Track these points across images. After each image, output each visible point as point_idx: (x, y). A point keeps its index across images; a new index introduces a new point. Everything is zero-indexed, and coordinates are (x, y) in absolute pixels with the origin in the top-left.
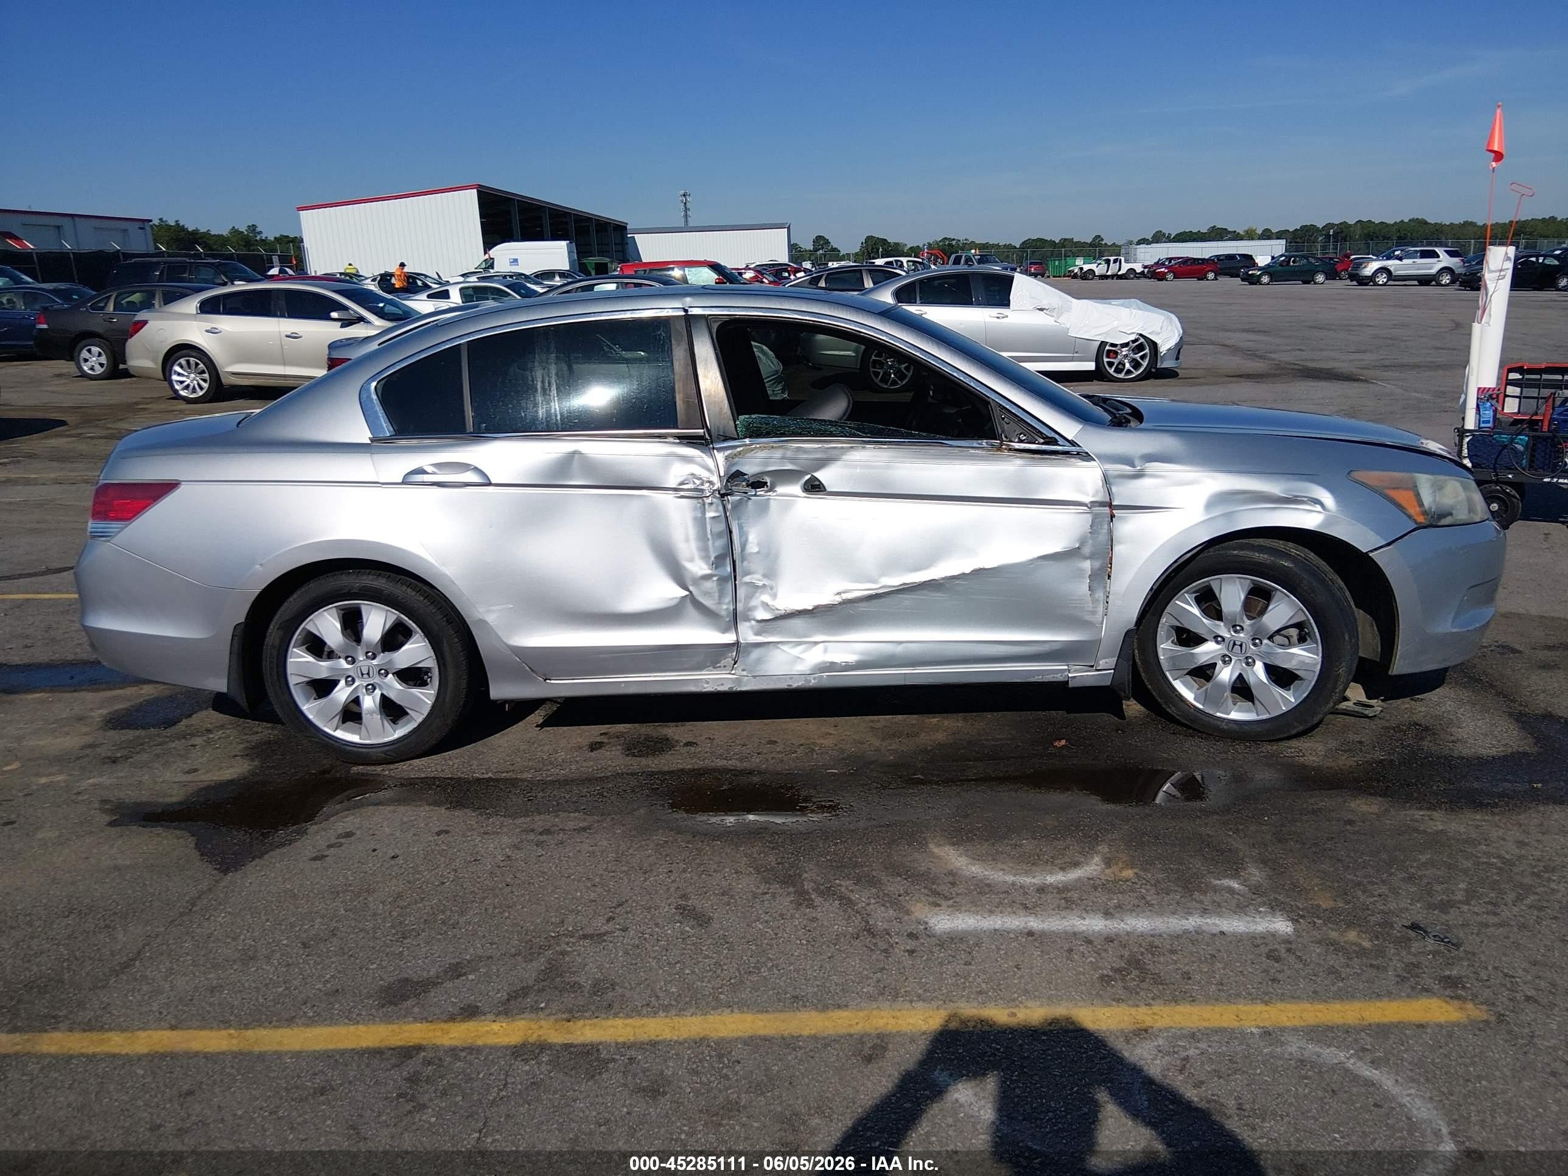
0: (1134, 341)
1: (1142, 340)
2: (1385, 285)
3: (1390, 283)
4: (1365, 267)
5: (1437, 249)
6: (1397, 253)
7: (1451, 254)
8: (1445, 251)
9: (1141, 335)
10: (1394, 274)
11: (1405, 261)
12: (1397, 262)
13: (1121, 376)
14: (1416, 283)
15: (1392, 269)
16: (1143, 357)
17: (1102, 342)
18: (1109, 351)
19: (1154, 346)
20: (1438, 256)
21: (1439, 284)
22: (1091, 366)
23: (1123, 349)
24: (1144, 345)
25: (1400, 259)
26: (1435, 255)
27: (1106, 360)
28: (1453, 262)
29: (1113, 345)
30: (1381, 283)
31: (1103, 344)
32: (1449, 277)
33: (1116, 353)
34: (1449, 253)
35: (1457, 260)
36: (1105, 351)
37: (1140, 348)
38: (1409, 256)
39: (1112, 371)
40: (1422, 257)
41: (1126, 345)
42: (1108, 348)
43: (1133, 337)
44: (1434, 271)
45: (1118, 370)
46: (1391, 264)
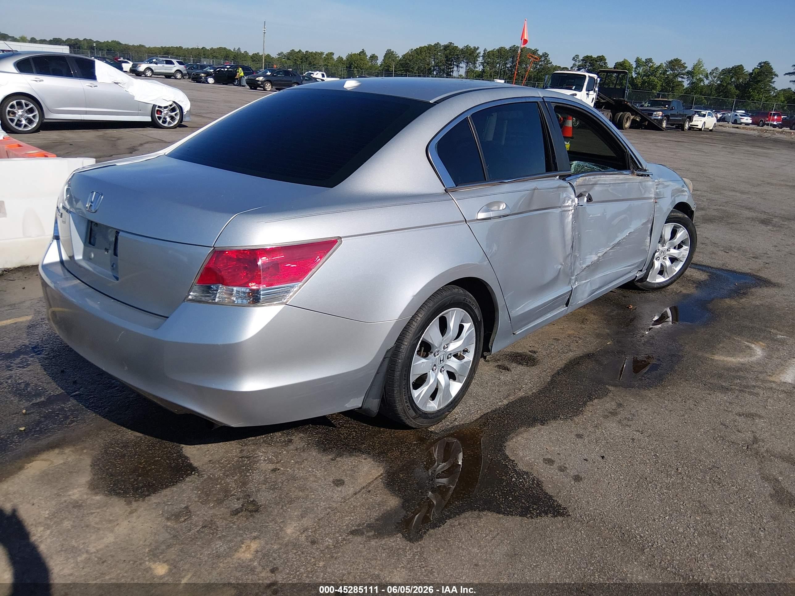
0: (171, 106)
1: (174, 105)
2: (150, 77)
3: (153, 76)
4: (140, 66)
5: (172, 60)
6: (154, 60)
7: (180, 63)
8: (177, 62)
9: (174, 102)
10: (155, 71)
11: (159, 65)
12: (155, 65)
13: (166, 125)
14: (164, 77)
15: (153, 69)
16: (176, 115)
17: (154, 105)
18: (158, 110)
19: (181, 108)
20: (174, 64)
21: (176, 78)
22: (149, 119)
23: (165, 110)
24: (175, 108)
25: (156, 64)
26: (171, 63)
27: (157, 115)
28: (181, 68)
29: (159, 107)
30: (149, 75)
31: (154, 106)
32: (180, 75)
33: (161, 112)
34: (179, 62)
35: (183, 66)
36: (156, 110)
37: (173, 110)
38: (161, 62)
39: (160, 122)
40: (166, 63)
41: (166, 107)
42: (157, 108)
43: (171, 103)
44: (173, 71)
45: (164, 122)
46: (152, 66)
